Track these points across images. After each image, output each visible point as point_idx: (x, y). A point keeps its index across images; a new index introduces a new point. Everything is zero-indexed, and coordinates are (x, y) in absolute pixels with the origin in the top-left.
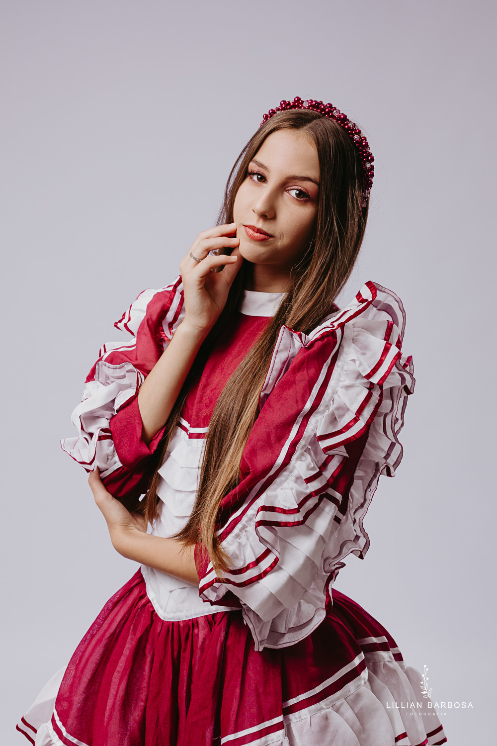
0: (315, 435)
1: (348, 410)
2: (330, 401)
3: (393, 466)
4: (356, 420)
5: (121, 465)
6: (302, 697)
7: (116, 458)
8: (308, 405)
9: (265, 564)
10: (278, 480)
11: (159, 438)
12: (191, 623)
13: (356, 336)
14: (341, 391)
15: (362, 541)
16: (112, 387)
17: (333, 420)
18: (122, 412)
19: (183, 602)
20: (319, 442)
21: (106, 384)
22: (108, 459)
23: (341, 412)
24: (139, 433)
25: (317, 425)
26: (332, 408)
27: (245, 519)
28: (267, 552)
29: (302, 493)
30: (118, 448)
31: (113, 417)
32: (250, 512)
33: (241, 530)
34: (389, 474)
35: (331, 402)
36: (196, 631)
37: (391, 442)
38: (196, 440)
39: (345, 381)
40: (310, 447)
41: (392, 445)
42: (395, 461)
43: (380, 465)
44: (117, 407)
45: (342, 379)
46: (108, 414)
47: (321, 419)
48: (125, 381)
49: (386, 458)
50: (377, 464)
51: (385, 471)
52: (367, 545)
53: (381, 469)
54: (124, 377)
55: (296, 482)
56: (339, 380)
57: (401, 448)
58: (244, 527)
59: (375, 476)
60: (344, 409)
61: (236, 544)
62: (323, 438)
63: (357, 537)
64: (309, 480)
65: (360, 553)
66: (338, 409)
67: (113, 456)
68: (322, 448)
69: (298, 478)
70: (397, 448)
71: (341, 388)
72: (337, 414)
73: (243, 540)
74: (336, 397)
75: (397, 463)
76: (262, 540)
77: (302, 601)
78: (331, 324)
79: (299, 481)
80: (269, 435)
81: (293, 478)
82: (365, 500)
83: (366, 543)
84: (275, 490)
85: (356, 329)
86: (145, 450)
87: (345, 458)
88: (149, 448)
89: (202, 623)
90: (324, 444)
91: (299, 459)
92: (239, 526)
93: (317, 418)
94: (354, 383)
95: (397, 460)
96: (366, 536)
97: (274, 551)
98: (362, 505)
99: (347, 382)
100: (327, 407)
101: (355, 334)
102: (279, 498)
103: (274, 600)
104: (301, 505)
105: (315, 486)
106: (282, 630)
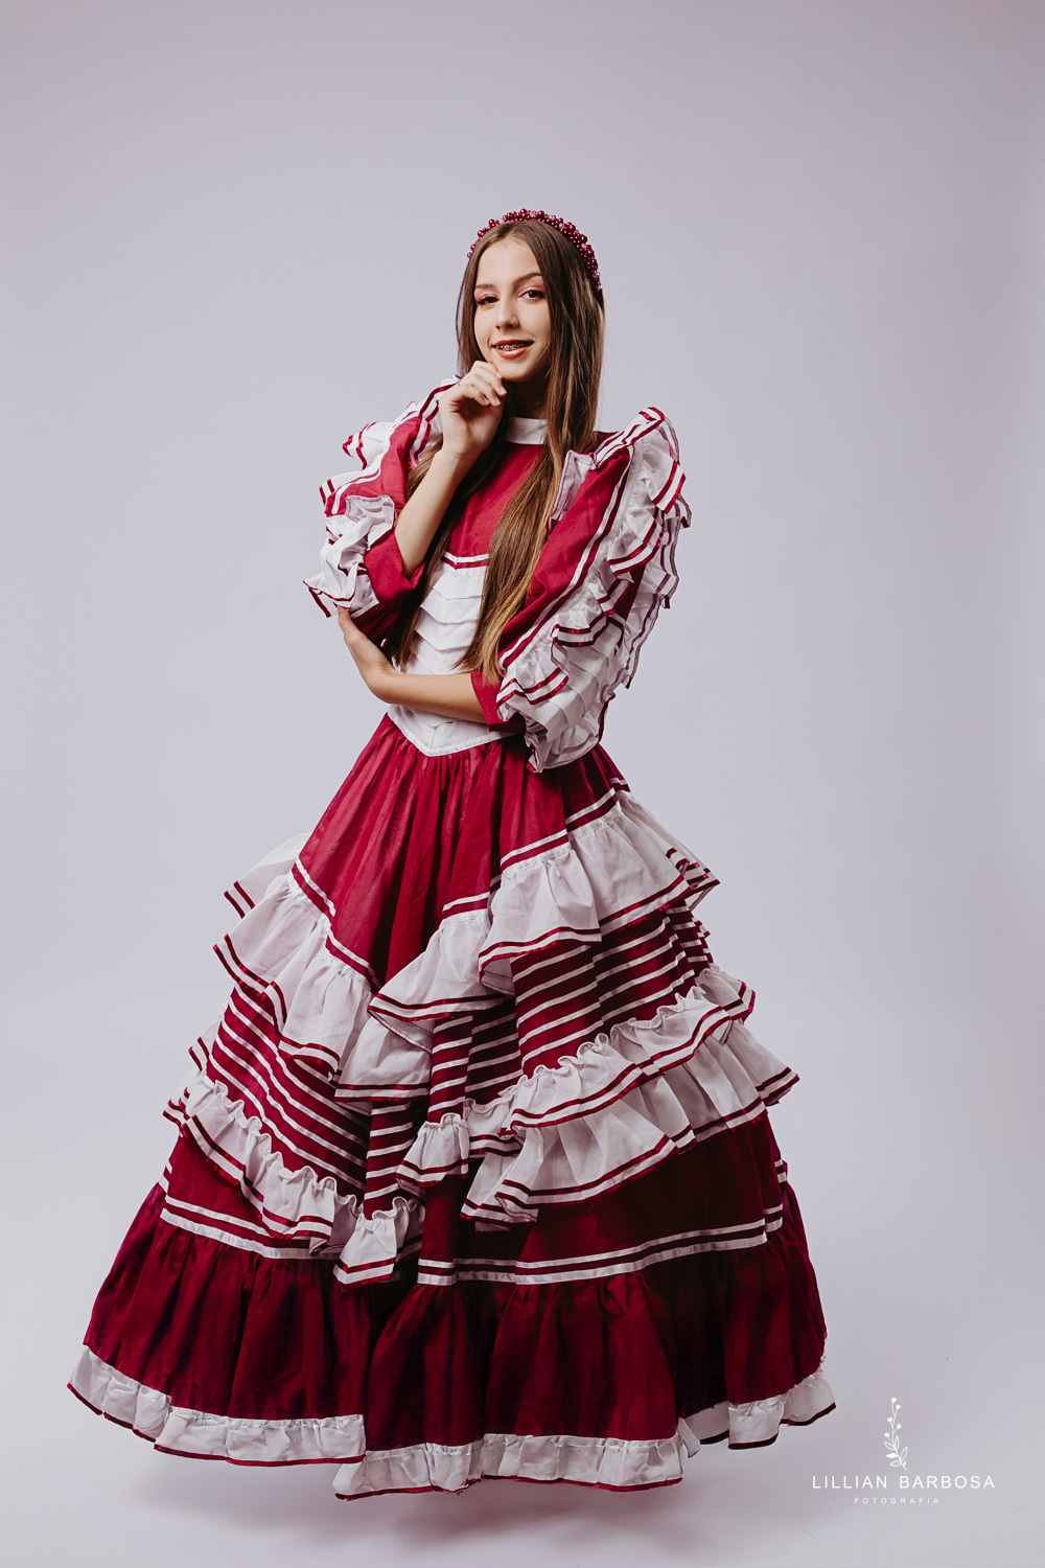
0: (605, 560)
1: (636, 537)
2: (620, 527)
4: (642, 548)
5: (378, 602)
6: (583, 812)
7: (373, 595)
8: (600, 530)
9: (554, 684)
10: (570, 603)
11: (420, 573)
12: (461, 755)
14: (629, 518)
16: (363, 522)
17: (622, 547)
18: (377, 548)
19: (451, 735)
20: (609, 567)
21: (355, 519)
22: (364, 596)
23: (628, 539)
24: (399, 568)
25: (607, 550)
26: (622, 534)
27: (536, 639)
28: (557, 672)
29: (594, 613)
30: (374, 586)
31: (366, 553)
32: (541, 633)
33: (531, 651)
34: (667, 604)
35: (620, 529)
36: (467, 763)
37: (667, 570)
38: (466, 569)
39: (634, 506)
40: (600, 570)
41: (669, 573)
44: (370, 543)
45: (631, 504)
46: (362, 549)
47: (611, 544)
48: (379, 515)
49: (659, 590)
50: (655, 596)
51: (663, 603)
53: (659, 599)
54: (379, 510)
55: (587, 604)
56: (627, 506)
57: (677, 579)
58: (535, 647)
59: (653, 608)
60: (631, 536)
61: (527, 664)
62: (612, 562)
64: (601, 601)
66: (627, 535)
67: (370, 593)
68: (611, 572)
69: (590, 601)
70: (674, 577)
71: (630, 514)
72: (624, 540)
73: (533, 660)
74: (624, 523)
76: (553, 659)
77: (577, 726)
78: (623, 441)
79: (591, 603)
80: (561, 555)
81: (585, 600)
82: (644, 630)
84: (567, 610)
86: (406, 584)
87: (631, 583)
88: (411, 583)
89: (473, 755)
90: (613, 569)
91: (590, 581)
92: (530, 646)
93: (607, 543)
94: (642, 509)
97: (564, 671)
98: (640, 635)
99: (636, 508)
100: (618, 532)
102: (572, 619)
103: (562, 717)
104: (592, 624)
105: (607, 607)
106: (557, 752)
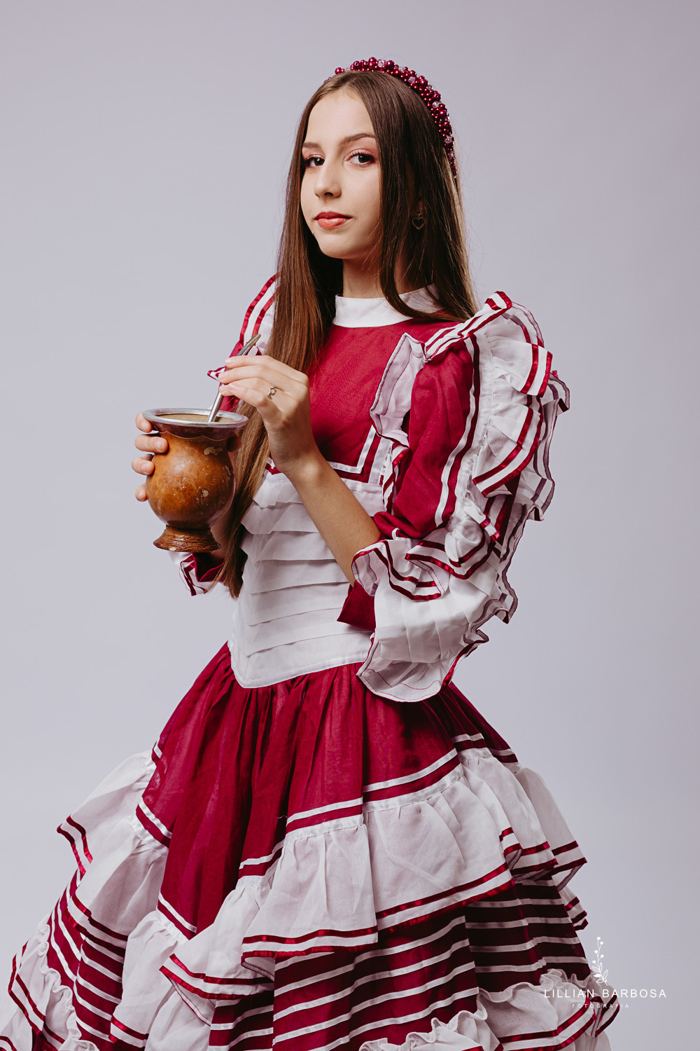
0: (471, 477)
1: (506, 439)
2: (483, 435)
3: (542, 508)
4: (518, 449)
8: (462, 441)
13: (494, 346)
14: (495, 420)
15: (509, 600)
17: (491, 456)
20: (477, 485)
23: (498, 444)
25: (472, 465)
26: (488, 441)
29: (469, 545)
34: (537, 518)
35: (485, 436)
37: (540, 478)
39: (497, 405)
40: (469, 492)
41: (543, 482)
42: (544, 502)
43: (528, 507)
45: (493, 404)
47: (476, 459)
49: (534, 499)
50: (524, 508)
51: (533, 515)
52: (515, 605)
53: (529, 512)
57: (551, 486)
59: (520, 521)
60: (500, 441)
62: (480, 479)
63: (503, 596)
65: (505, 615)
66: (495, 440)
68: (481, 491)
70: (548, 484)
71: (495, 415)
72: (492, 447)
74: (489, 427)
75: (546, 505)
78: (459, 334)
83: (513, 602)
85: (490, 339)
87: (508, 496)
90: (482, 486)
93: (471, 458)
94: (509, 404)
95: (546, 501)
96: (512, 592)
99: (501, 406)
100: (481, 442)
101: (493, 343)
104: (466, 558)
